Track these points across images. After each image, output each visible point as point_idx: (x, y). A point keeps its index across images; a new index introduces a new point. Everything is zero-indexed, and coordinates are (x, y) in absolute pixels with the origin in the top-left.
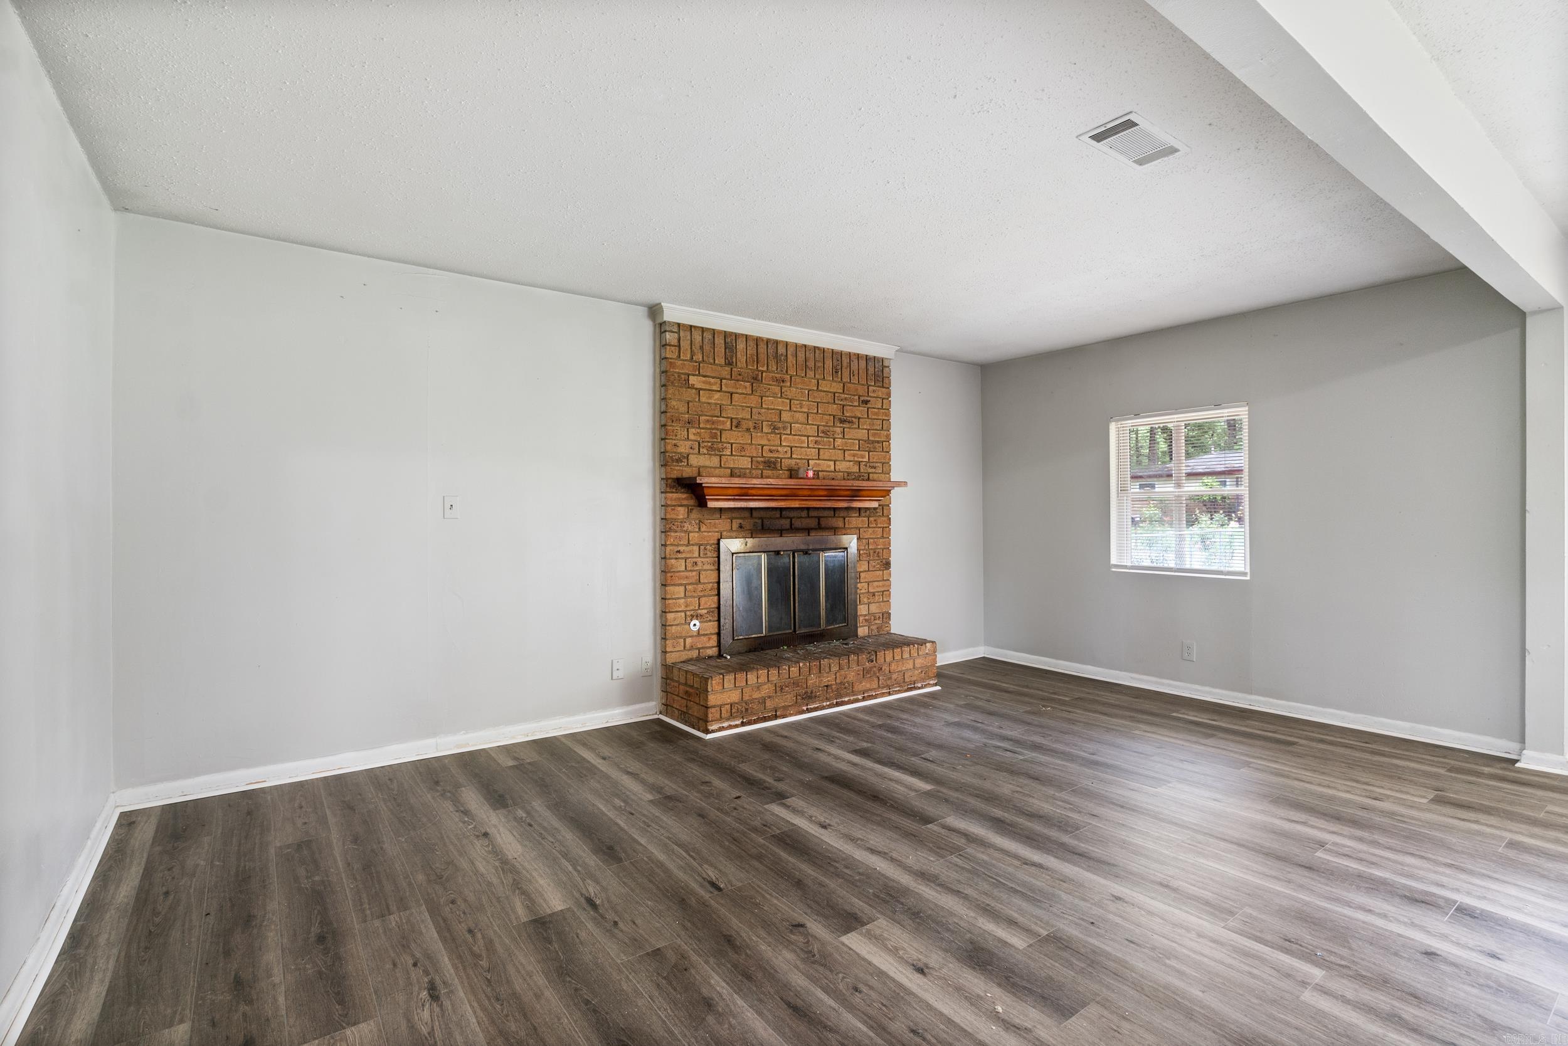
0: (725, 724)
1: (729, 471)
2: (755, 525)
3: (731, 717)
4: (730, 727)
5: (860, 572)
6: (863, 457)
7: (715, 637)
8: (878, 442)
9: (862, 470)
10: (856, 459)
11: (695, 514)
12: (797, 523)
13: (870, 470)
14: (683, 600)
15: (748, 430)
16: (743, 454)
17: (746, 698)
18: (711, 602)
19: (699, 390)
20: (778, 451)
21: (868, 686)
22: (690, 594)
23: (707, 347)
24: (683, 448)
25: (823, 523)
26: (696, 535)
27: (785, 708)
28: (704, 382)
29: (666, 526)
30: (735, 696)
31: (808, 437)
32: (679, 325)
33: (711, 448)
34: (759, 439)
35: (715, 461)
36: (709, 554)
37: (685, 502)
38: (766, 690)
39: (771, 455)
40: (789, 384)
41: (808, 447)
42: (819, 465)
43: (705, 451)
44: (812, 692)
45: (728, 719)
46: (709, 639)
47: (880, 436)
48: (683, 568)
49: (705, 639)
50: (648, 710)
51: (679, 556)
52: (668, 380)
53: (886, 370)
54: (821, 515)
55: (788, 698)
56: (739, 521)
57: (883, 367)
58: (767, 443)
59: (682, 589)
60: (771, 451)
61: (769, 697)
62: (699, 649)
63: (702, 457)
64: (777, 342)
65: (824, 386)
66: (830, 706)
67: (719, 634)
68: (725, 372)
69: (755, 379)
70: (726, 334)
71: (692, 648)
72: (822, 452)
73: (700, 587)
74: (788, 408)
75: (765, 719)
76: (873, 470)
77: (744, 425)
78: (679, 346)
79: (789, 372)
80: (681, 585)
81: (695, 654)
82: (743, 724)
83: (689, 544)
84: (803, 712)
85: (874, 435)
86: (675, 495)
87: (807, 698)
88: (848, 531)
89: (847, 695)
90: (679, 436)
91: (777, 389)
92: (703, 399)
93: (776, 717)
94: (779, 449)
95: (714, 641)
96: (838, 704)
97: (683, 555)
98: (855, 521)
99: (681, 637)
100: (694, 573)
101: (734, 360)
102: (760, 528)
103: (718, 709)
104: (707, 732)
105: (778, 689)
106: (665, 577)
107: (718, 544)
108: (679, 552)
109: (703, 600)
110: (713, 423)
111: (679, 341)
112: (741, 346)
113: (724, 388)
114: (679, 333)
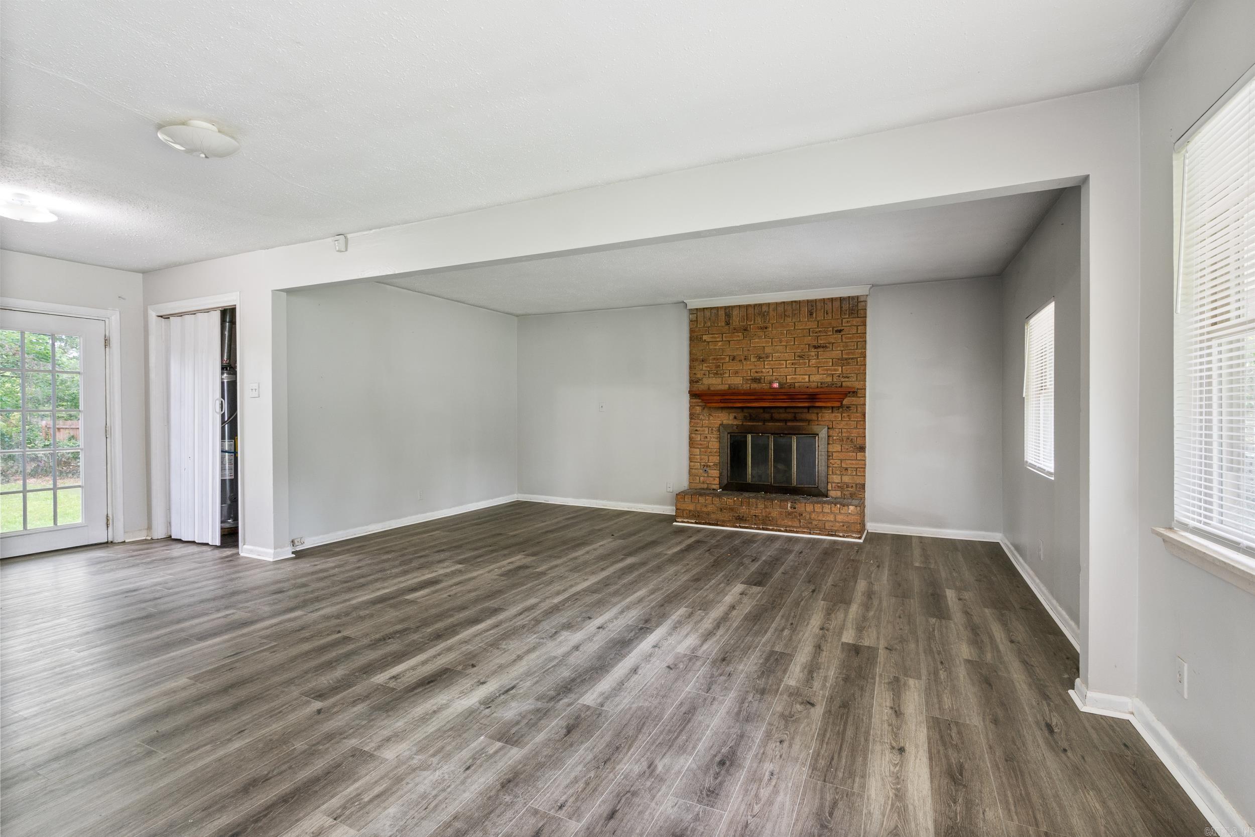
0: (686, 520)
1: (728, 386)
2: (744, 417)
3: (689, 518)
5: (832, 452)
6: (835, 370)
7: (718, 479)
8: (852, 359)
9: (835, 380)
10: (829, 372)
11: (706, 411)
12: (776, 416)
13: (843, 380)
14: (699, 457)
15: (740, 361)
16: (737, 375)
17: (698, 509)
18: (716, 459)
19: (709, 342)
20: (762, 372)
21: (790, 523)
22: (703, 453)
23: (713, 318)
24: (700, 375)
25: (799, 416)
26: (707, 422)
27: (723, 521)
28: (712, 338)
29: (692, 416)
30: (691, 507)
31: (786, 361)
32: (697, 309)
33: (717, 374)
34: (747, 366)
35: (719, 380)
36: (715, 433)
37: (700, 404)
39: (756, 375)
40: (770, 329)
41: (786, 367)
42: (795, 378)
43: (713, 376)
44: (743, 517)
45: (687, 518)
46: (714, 479)
47: (853, 354)
48: (699, 439)
49: (711, 479)
51: (697, 433)
53: (861, 305)
54: (797, 411)
55: (726, 517)
56: (735, 414)
57: (858, 302)
58: (754, 367)
59: (699, 451)
60: (757, 372)
61: (713, 513)
62: (708, 484)
63: (710, 379)
64: (762, 305)
65: (799, 326)
66: (756, 529)
67: (720, 478)
68: (726, 329)
69: (745, 330)
70: (726, 308)
71: (703, 483)
72: (798, 370)
73: (709, 450)
74: (770, 344)
76: (847, 379)
77: (738, 358)
78: (697, 321)
79: (771, 322)
80: (698, 448)
81: (705, 486)
82: (696, 523)
83: (702, 427)
84: (736, 527)
85: (848, 354)
86: (695, 400)
87: (740, 520)
88: (822, 423)
89: (771, 525)
90: (697, 369)
91: (762, 334)
92: (710, 347)
93: (717, 525)
94: (763, 370)
95: (717, 481)
96: (763, 529)
97: (699, 433)
98: (828, 416)
99: (697, 476)
100: (705, 443)
101: (731, 321)
102: (748, 418)
103: (682, 511)
104: (675, 521)
105: (719, 510)
106: (691, 443)
107: (720, 427)
108: (697, 430)
109: (711, 458)
110: (718, 359)
111: (697, 318)
112: (735, 312)
113: (724, 339)
114: (697, 314)
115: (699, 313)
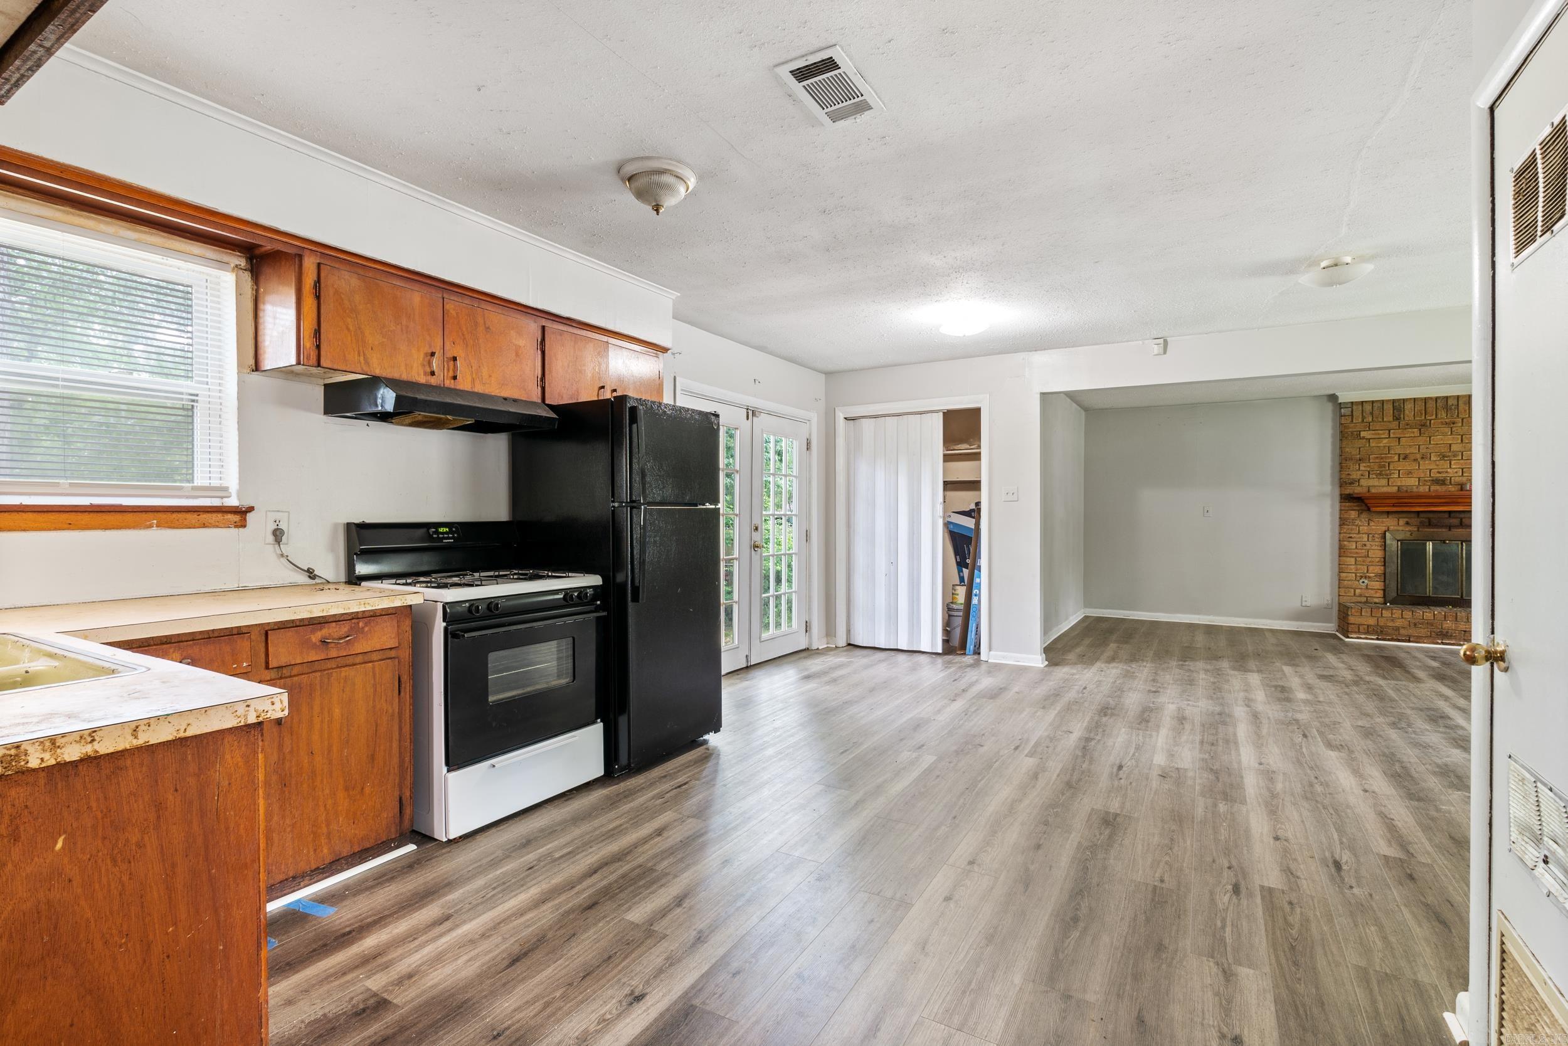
1: (1397, 488)
2: (1421, 522)
3: (1368, 633)
4: (1366, 638)
7: (1382, 592)
11: (1364, 516)
14: (1353, 567)
15: (1415, 460)
16: (1410, 476)
17: (1381, 623)
18: (1379, 569)
19: (1369, 439)
20: (1447, 472)
22: (1359, 563)
23: (1376, 412)
24: (1355, 475)
26: (1366, 528)
27: (1418, 637)
28: (1373, 434)
29: (1343, 522)
30: (1372, 621)
32: (1352, 403)
33: (1380, 474)
34: (1426, 465)
35: (1384, 482)
36: (1377, 540)
37: (1355, 508)
38: (1398, 623)
39: (1438, 475)
40: (1460, 425)
43: (1374, 477)
44: (1447, 632)
45: (1365, 634)
46: (1376, 592)
48: (1354, 547)
49: (1372, 592)
50: (1330, 627)
51: (1350, 540)
52: (1343, 437)
55: (1423, 632)
56: (1407, 520)
58: (1435, 467)
59: (1353, 560)
60: (1439, 473)
61: (1404, 627)
62: (1367, 597)
63: (1371, 481)
64: (1447, 398)
67: (1384, 590)
68: (1395, 424)
69: (1423, 426)
70: (1394, 401)
71: (1360, 596)
73: (1369, 559)
74: (1459, 441)
75: (1399, 640)
77: (1412, 457)
78: (1352, 415)
79: (1460, 416)
80: (1353, 557)
81: (1364, 599)
83: (1359, 533)
86: (1347, 504)
87: (1443, 635)
90: (1351, 469)
91: (1448, 430)
92: (1372, 445)
94: (1449, 470)
95: (1380, 594)
97: (1353, 540)
99: (1350, 588)
100: (1363, 551)
101: (1402, 416)
102: (1427, 524)
103: (1357, 626)
104: (1348, 637)
105: (1412, 625)
106: (1342, 551)
107: (1385, 534)
108: (1351, 537)
109: (1371, 568)
110: (1382, 458)
111: (1352, 412)
112: (1409, 406)
113: (1392, 435)
114: (1352, 408)
115: (1354, 407)
